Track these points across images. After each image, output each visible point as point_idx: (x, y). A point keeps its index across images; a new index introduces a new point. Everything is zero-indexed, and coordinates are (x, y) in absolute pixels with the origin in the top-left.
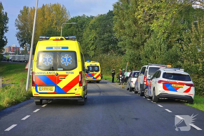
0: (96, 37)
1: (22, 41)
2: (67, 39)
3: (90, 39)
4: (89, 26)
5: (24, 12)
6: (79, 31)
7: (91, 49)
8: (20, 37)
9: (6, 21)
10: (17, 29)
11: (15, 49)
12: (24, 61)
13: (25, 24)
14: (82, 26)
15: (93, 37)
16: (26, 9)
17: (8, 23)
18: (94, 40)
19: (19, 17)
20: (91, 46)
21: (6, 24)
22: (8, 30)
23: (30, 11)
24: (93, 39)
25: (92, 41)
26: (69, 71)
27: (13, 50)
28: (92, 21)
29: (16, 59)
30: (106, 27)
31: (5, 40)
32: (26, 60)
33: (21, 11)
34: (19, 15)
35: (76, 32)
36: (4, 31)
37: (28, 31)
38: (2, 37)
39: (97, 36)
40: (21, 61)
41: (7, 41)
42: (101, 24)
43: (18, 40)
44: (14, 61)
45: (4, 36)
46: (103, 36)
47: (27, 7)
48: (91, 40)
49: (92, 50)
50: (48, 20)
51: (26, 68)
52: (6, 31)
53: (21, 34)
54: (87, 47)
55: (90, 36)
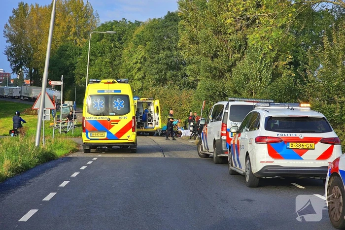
0: (145, 58)
1: (15, 62)
3: (134, 61)
4: (132, 38)
5: (19, 13)
6: (115, 47)
7: (136, 77)
8: (12, 55)
10: (7, 42)
11: (2, 76)
12: (19, 97)
13: (21, 33)
14: (120, 39)
15: (140, 57)
16: (23, 8)
18: (141, 63)
19: (11, 20)
20: (136, 73)
23: (29, 11)
24: (139, 61)
25: (138, 64)
28: (137, 31)
29: (5, 94)
30: (161, 40)
32: (23, 95)
33: (14, 11)
34: (10, 18)
35: (110, 49)
37: (26, 45)
39: (147, 56)
40: (13, 98)
42: (153, 36)
43: (9, 60)
46: (156, 56)
47: (25, 4)
48: (136, 63)
49: (139, 80)
50: (61, 27)
51: (35, 107)
53: (14, 50)
54: (129, 75)
55: (135, 56)
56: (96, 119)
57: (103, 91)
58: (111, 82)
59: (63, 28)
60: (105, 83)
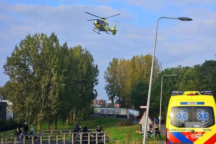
1: (111, 94)
2: (202, 94)
5: (113, 64)
8: (109, 90)
9: (97, 74)
10: (106, 82)
11: (101, 102)
12: (113, 115)
13: (114, 77)
16: (115, 61)
17: (98, 75)
19: (108, 69)
21: (96, 77)
22: (98, 83)
23: (119, 63)
26: (206, 128)
27: (100, 103)
28: (186, 72)
31: (95, 93)
32: (115, 113)
33: (110, 63)
34: (108, 67)
36: (94, 84)
37: (117, 84)
38: (92, 90)
40: (110, 115)
41: (97, 93)
43: (107, 93)
44: (102, 115)
45: (94, 89)
47: (116, 59)
50: (138, 72)
51: (140, 123)
52: (97, 84)
53: (110, 86)
56: (179, 131)
57: (186, 103)
58: (194, 94)
59: (140, 72)
60: (188, 95)
